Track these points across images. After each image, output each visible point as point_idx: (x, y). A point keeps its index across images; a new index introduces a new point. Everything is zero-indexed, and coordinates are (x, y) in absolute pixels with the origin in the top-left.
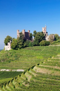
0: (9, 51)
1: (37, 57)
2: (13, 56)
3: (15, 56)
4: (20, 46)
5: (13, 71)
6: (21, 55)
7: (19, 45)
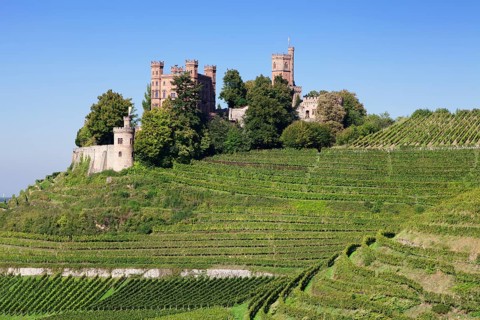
0: (125, 172)
1: (297, 205)
2: (155, 200)
3: (168, 201)
4: (184, 150)
5: (184, 274)
6: (201, 196)
7: (178, 145)
